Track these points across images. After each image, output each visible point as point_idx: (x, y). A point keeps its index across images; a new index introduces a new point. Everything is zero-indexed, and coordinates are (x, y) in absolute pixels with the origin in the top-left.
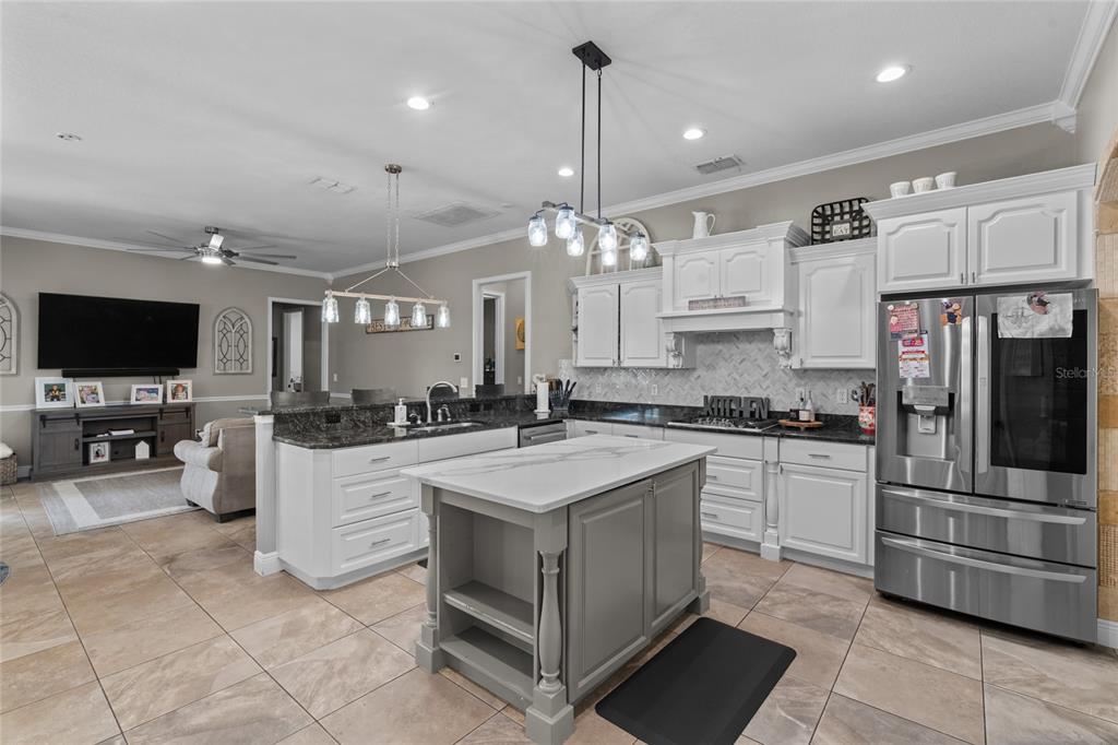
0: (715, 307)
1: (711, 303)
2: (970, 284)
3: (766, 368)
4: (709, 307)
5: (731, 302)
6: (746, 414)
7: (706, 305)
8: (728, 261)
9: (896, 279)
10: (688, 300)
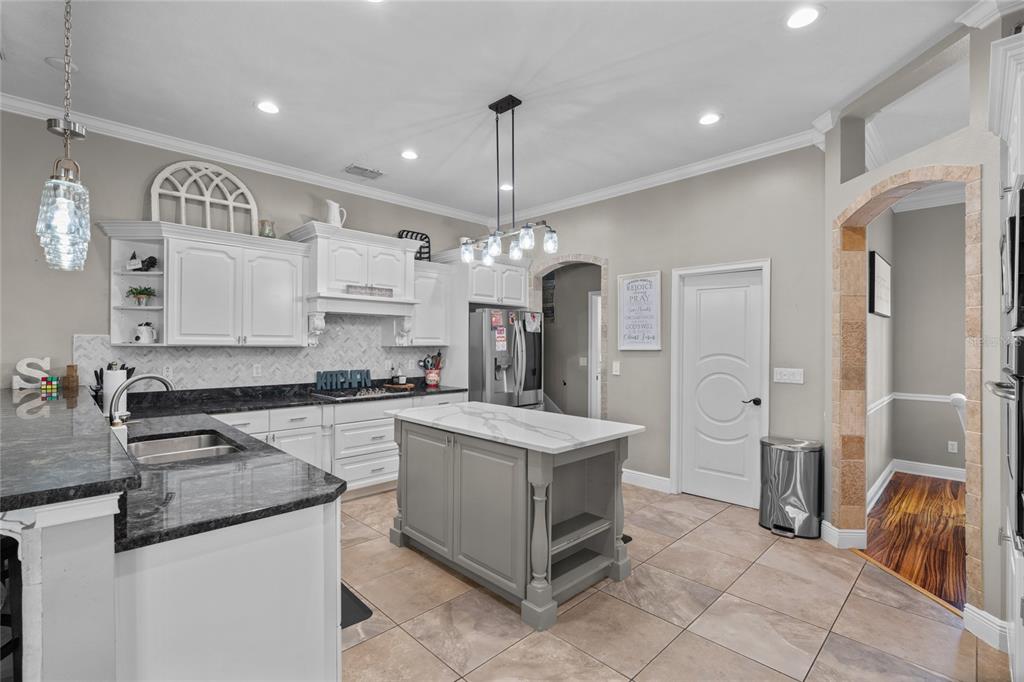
0: (371, 294)
1: (368, 291)
2: (500, 303)
3: (365, 345)
4: (366, 293)
5: (384, 292)
6: (355, 385)
7: (363, 291)
8: (374, 257)
9: (476, 295)
10: (345, 284)
